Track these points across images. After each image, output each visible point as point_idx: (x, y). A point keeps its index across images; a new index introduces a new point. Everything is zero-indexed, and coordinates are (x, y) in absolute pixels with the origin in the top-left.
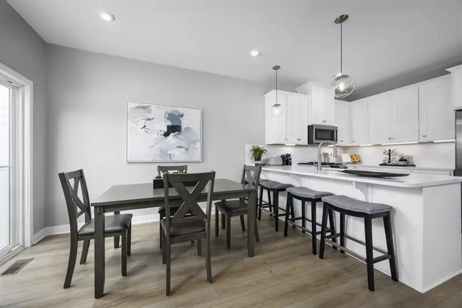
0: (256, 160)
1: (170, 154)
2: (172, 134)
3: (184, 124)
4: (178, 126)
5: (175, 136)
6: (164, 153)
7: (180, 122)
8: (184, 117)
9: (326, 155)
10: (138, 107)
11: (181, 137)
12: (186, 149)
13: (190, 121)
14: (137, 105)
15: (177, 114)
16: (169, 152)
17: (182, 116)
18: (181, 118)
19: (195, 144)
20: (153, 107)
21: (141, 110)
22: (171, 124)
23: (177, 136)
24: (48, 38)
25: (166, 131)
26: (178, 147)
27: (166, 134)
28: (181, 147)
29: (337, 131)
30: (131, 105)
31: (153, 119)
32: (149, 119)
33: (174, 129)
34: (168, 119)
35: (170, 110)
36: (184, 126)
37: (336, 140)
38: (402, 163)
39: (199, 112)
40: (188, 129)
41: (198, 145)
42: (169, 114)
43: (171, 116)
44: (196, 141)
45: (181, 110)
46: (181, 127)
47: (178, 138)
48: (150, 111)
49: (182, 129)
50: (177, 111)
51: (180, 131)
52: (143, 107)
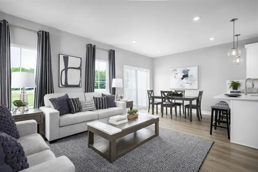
1: (184, 86)
2: (184, 78)
3: (189, 74)
4: (187, 75)
5: (185, 79)
6: (182, 86)
7: (188, 73)
10: (173, 70)
11: (188, 79)
12: (190, 84)
13: (193, 72)
14: (172, 70)
15: (186, 70)
16: (184, 85)
17: (188, 71)
18: (188, 72)
20: (178, 69)
22: (184, 74)
23: (187, 79)
24: (153, 56)
25: (182, 77)
26: (187, 83)
27: (182, 79)
28: (188, 83)
30: (171, 70)
31: (178, 73)
32: (176, 74)
33: (185, 76)
35: (183, 69)
36: (189, 75)
40: (191, 76)
41: (196, 82)
42: (183, 71)
43: (184, 72)
44: (195, 80)
45: (188, 68)
47: (187, 80)
48: (177, 71)
49: (189, 76)
50: (186, 69)
51: (188, 77)
52: (174, 70)
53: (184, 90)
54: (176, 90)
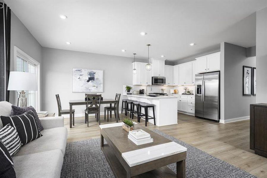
0: (128, 92)
1: (90, 89)
2: (91, 81)
3: (96, 76)
4: (93, 77)
5: (92, 81)
6: (87, 89)
8: (96, 74)
9: (162, 90)
10: (77, 70)
11: (94, 82)
12: (97, 87)
13: (99, 75)
14: (76, 69)
15: (92, 73)
16: (89, 88)
17: (95, 73)
18: (94, 74)
19: (100, 85)
20: (83, 70)
21: (78, 71)
22: (90, 77)
23: (93, 82)
26: (93, 86)
27: (88, 81)
28: (94, 86)
29: (165, 79)
30: (74, 70)
31: (83, 75)
32: (81, 75)
33: (91, 79)
34: (89, 75)
35: (90, 71)
36: (95, 78)
37: (165, 83)
38: (188, 93)
39: (102, 72)
40: (97, 79)
41: (102, 85)
43: (90, 74)
45: (94, 71)
46: (94, 78)
47: (93, 83)
48: (82, 72)
49: (95, 79)
50: (93, 71)
51: (94, 80)
52: (79, 70)
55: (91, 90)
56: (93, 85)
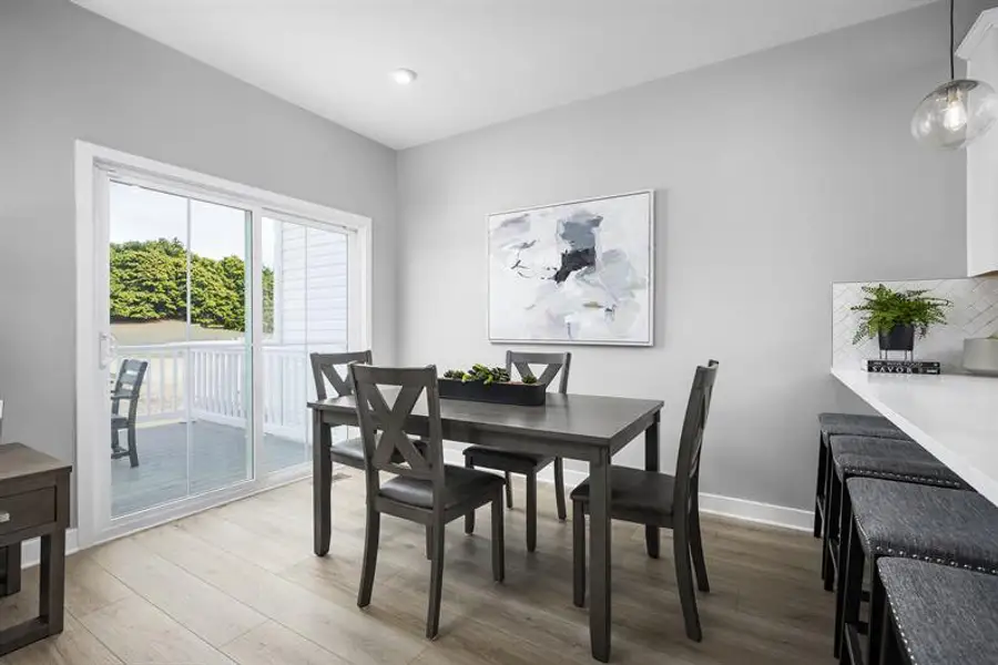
1: (569, 325)
2: (573, 274)
3: (603, 243)
4: (587, 251)
5: (578, 277)
6: (556, 320)
7: (593, 240)
8: (601, 224)
10: (505, 224)
11: (595, 277)
12: (608, 310)
13: (620, 230)
14: (503, 218)
15: (583, 221)
16: (568, 319)
17: (596, 222)
18: (595, 230)
19: (633, 296)
20: (534, 215)
21: (512, 228)
22: (569, 249)
23: (586, 277)
25: (559, 269)
26: (587, 306)
27: (560, 277)
28: (596, 306)
30: (495, 221)
31: (532, 244)
32: (525, 246)
33: (579, 260)
34: (564, 236)
35: (567, 213)
36: (601, 249)
40: (613, 255)
41: (643, 297)
42: (568, 225)
43: (571, 230)
44: (635, 286)
45: (593, 209)
46: (594, 251)
47: (588, 282)
48: (527, 229)
49: (599, 257)
50: (585, 214)
51: (591, 263)
52: (516, 221)
53: (563, 351)
54: (515, 349)
55: (578, 326)
56: (588, 301)
